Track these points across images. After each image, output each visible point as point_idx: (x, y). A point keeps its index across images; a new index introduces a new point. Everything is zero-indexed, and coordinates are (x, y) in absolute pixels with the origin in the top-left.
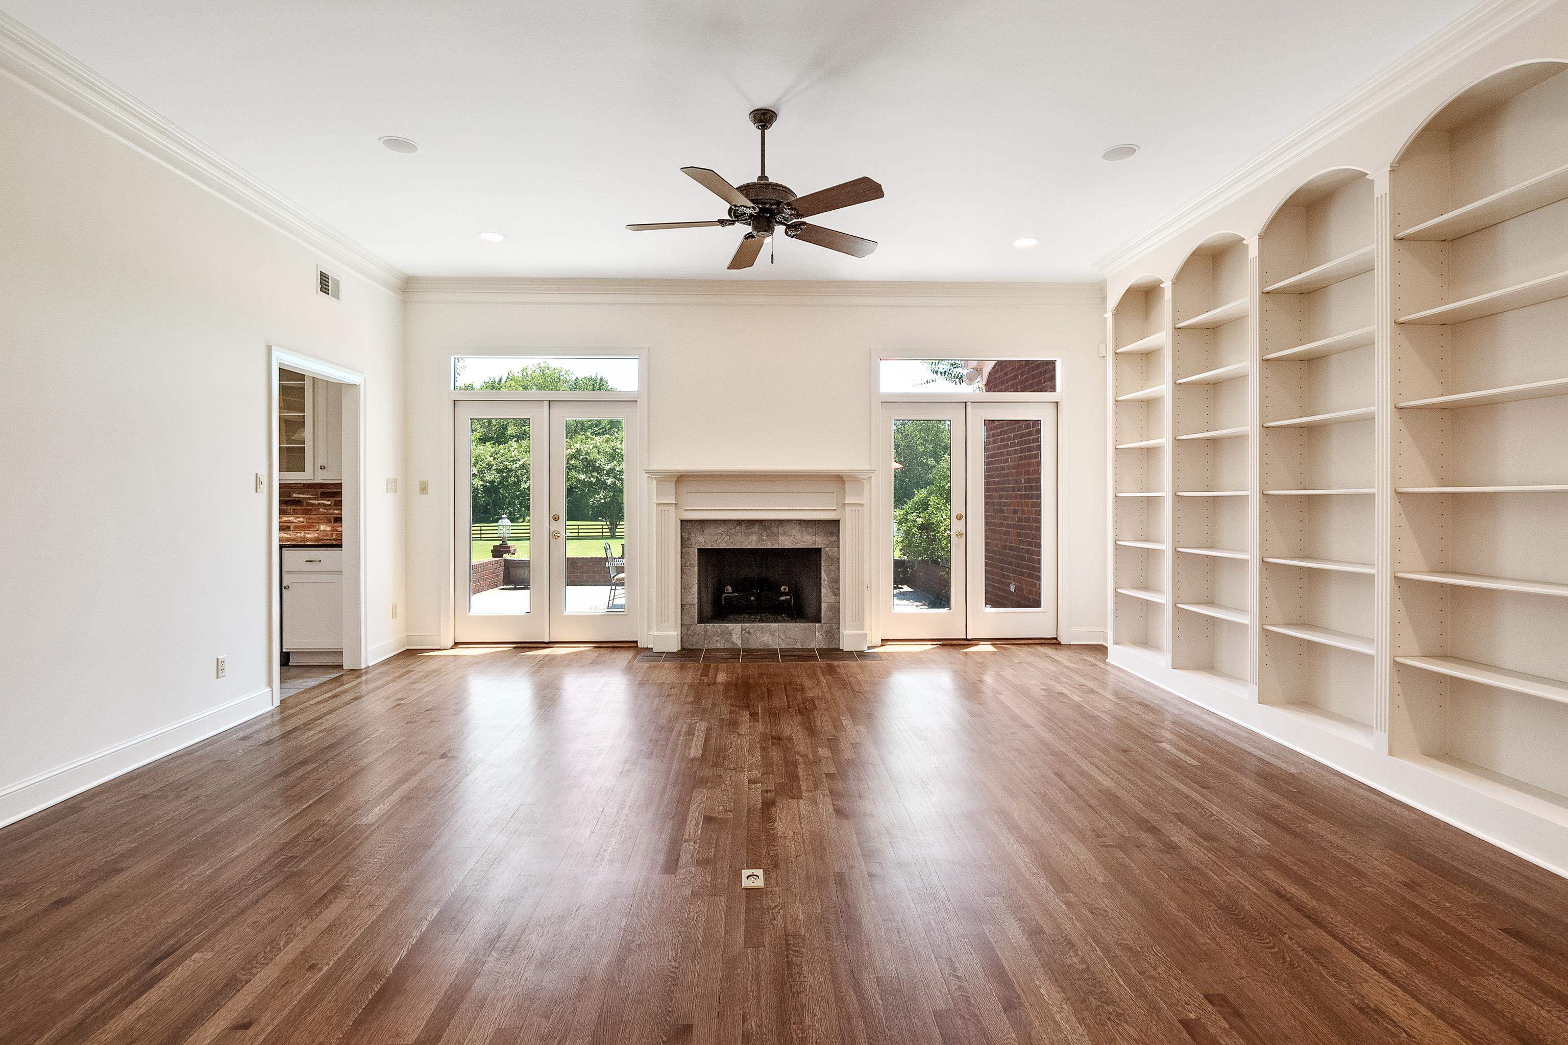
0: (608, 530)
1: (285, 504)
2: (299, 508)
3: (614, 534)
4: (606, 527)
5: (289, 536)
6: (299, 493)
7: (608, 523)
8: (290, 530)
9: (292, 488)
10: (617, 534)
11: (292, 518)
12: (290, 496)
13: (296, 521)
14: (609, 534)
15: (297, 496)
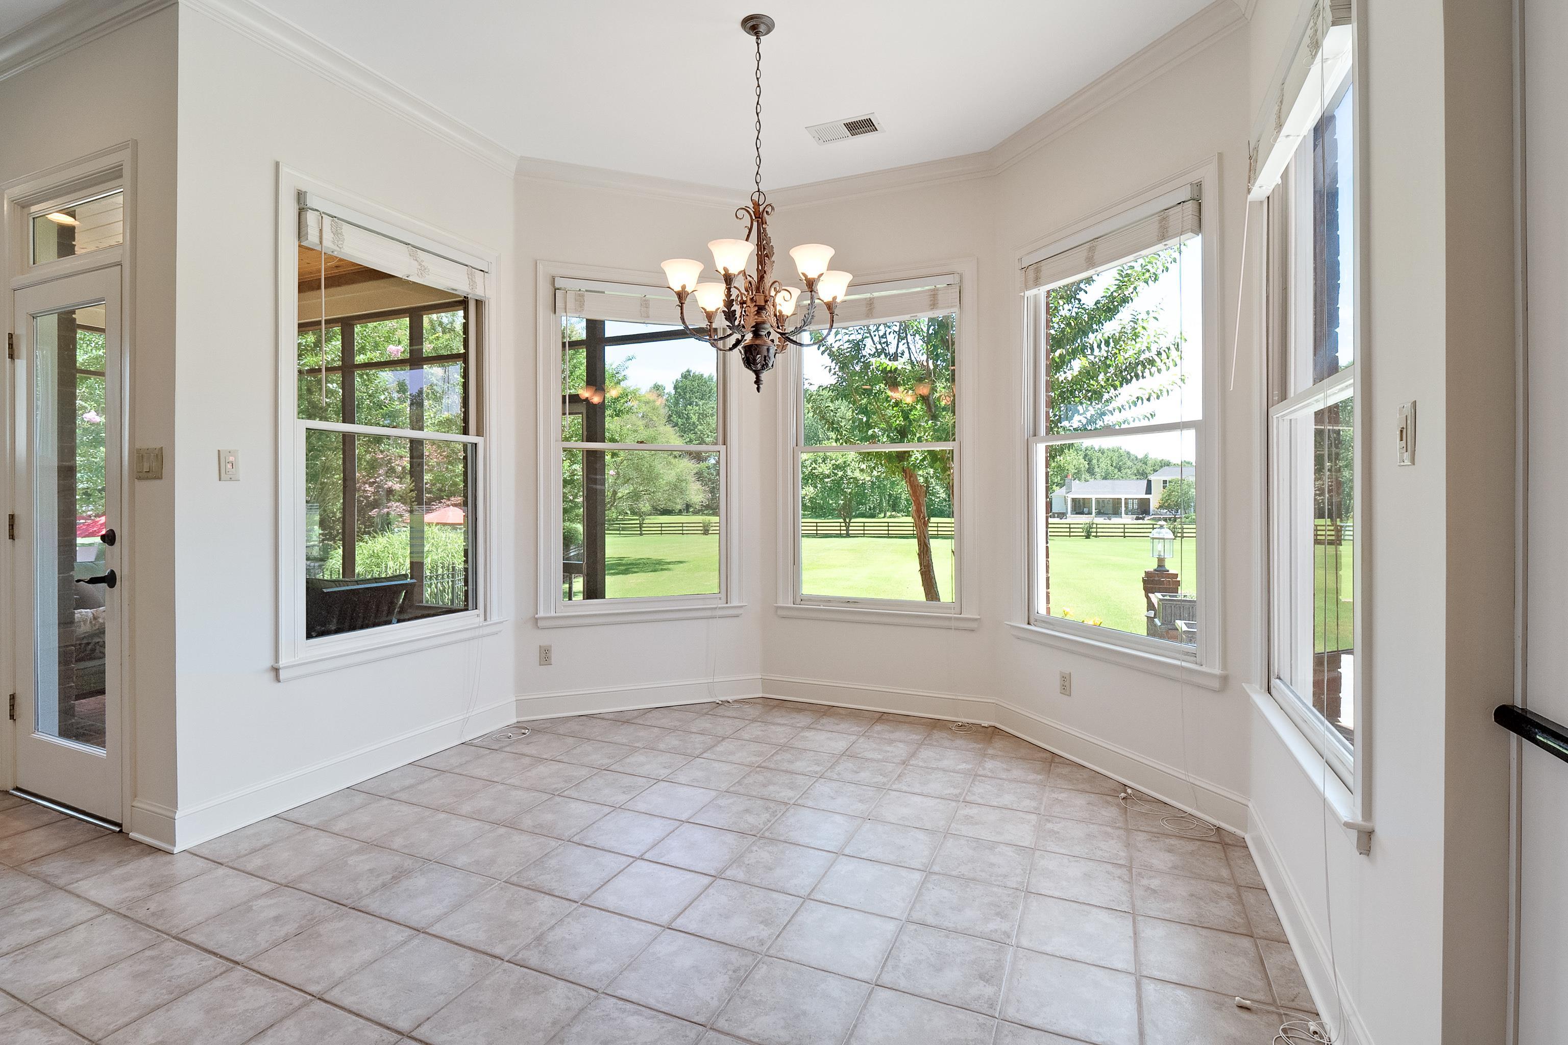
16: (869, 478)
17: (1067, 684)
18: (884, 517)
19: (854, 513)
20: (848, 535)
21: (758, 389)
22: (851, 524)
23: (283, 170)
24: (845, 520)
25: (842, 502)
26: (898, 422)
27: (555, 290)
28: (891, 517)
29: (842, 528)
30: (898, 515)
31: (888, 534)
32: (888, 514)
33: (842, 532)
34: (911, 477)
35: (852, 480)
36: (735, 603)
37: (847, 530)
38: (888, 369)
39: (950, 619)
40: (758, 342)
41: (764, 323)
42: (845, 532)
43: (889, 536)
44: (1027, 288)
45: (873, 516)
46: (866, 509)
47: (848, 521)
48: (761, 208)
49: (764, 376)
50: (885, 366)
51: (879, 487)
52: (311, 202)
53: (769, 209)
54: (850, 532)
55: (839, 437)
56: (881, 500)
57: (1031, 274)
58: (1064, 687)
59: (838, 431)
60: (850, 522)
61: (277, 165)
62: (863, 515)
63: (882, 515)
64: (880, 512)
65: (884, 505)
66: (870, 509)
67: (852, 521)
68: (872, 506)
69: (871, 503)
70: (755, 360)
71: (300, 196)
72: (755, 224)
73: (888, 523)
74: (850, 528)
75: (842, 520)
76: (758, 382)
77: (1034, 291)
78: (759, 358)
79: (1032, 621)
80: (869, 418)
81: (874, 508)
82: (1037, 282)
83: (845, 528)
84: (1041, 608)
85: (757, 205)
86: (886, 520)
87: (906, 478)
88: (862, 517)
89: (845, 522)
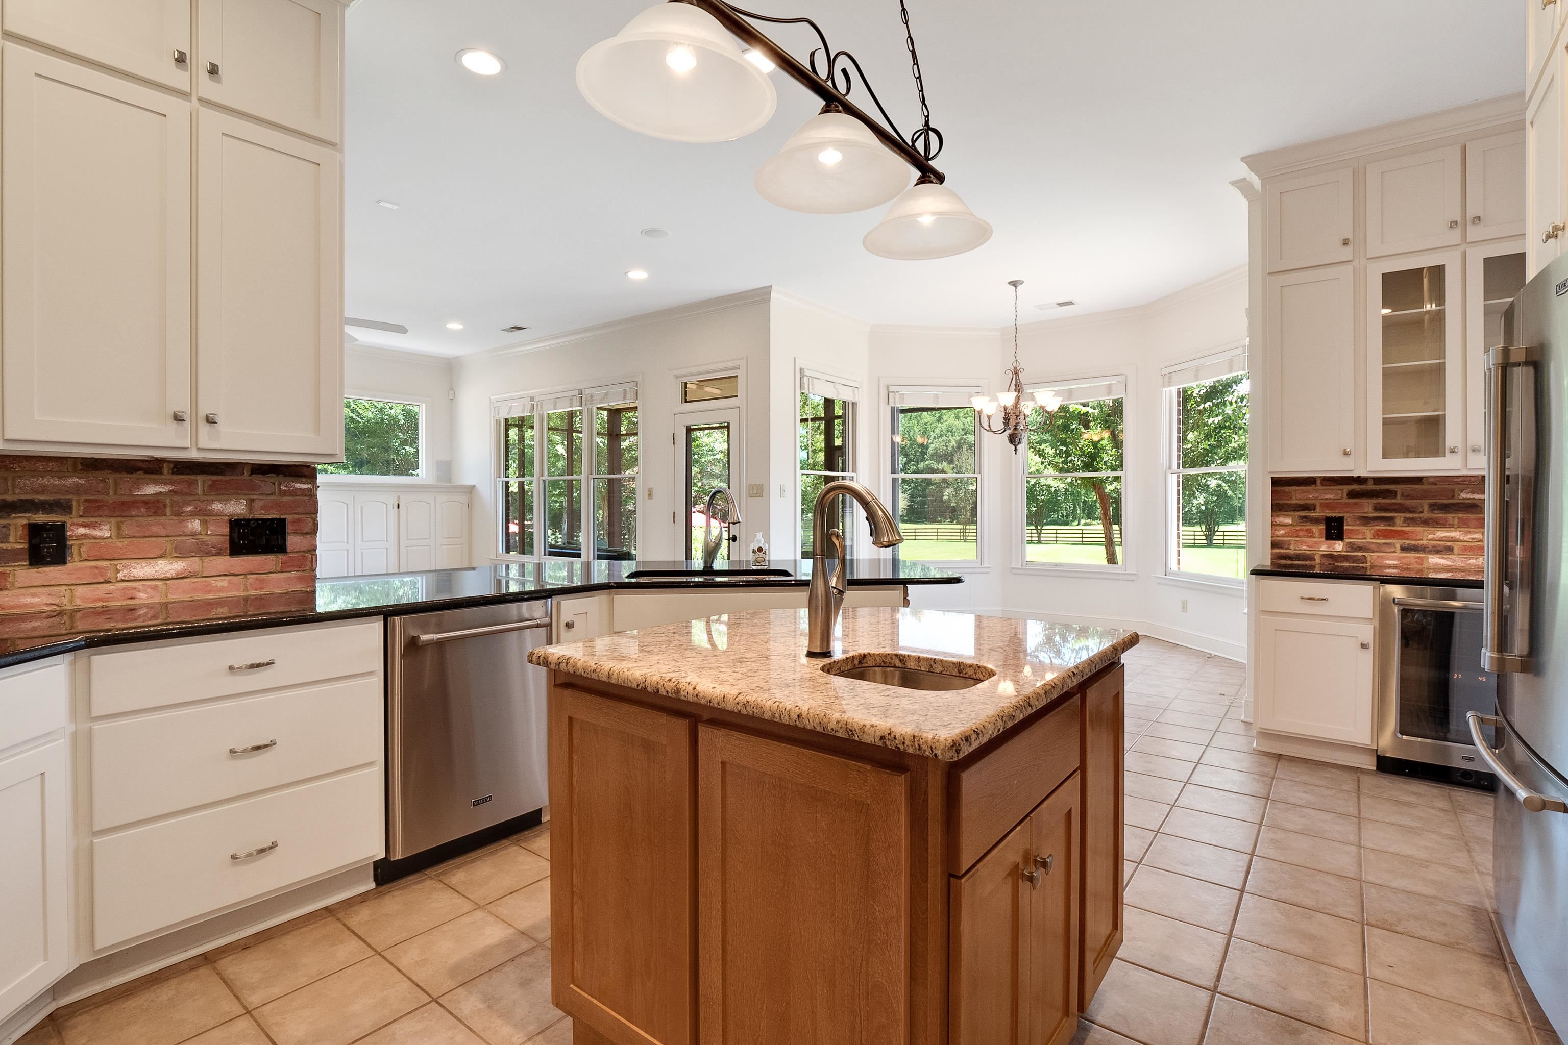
0: (1204, 537)
1: (1441, 509)
2: (1471, 516)
3: (1211, 541)
4: (1202, 533)
5: (1450, 563)
6: (1473, 492)
7: (1204, 529)
8: (1453, 554)
9: (1458, 483)
10: (1214, 542)
11: (1458, 533)
12: (1453, 497)
13: (1466, 538)
14: (1205, 542)
15: (1470, 496)
16: (1063, 486)
17: (1185, 606)
18: (1079, 524)
19: (1045, 521)
20: (1039, 542)
21: (1016, 453)
22: (1043, 531)
23: (797, 360)
24: (1036, 527)
25: (1034, 509)
26: (1089, 450)
27: (889, 392)
28: (1086, 524)
29: (1033, 535)
30: (1094, 522)
31: (1083, 541)
32: (1083, 521)
33: (1033, 539)
34: (1099, 489)
35: (1045, 487)
36: (986, 565)
37: (1039, 537)
38: (1082, 413)
39: (1119, 574)
40: (1016, 432)
41: (1019, 423)
42: (1037, 539)
43: (1083, 543)
44: (1164, 386)
45: (1066, 524)
46: (1058, 516)
47: (1039, 528)
48: (1018, 369)
49: (1018, 447)
50: (1079, 410)
51: (1072, 494)
52: (807, 373)
53: (1022, 370)
54: (1042, 539)
55: (1043, 460)
56: (1075, 507)
57: (1166, 378)
58: (1183, 608)
59: (1043, 456)
60: (1041, 529)
61: (795, 358)
62: (1054, 523)
63: (1076, 523)
64: (1074, 519)
65: (1078, 512)
66: (1062, 516)
67: (1044, 528)
68: (1065, 514)
69: (1064, 509)
70: (1015, 440)
71: (802, 370)
72: (1014, 376)
73: (1082, 530)
74: (1042, 535)
75: (1033, 527)
76: (1016, 450)
77: (1168, 389)
78: (1017, 440)
79: (1167, 574)
80: (1067, 447)
81: (1067, 516)
82: (1170, 384)
83: (1036, 535)
84: (1173, 565)
85: (1015, 368)
86: (1080, 527)
87: (1095, 489)
88: (1054, 525)
89: (1037, 529)
